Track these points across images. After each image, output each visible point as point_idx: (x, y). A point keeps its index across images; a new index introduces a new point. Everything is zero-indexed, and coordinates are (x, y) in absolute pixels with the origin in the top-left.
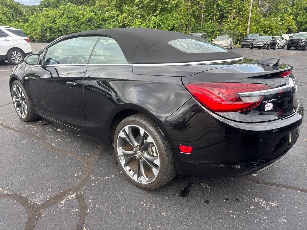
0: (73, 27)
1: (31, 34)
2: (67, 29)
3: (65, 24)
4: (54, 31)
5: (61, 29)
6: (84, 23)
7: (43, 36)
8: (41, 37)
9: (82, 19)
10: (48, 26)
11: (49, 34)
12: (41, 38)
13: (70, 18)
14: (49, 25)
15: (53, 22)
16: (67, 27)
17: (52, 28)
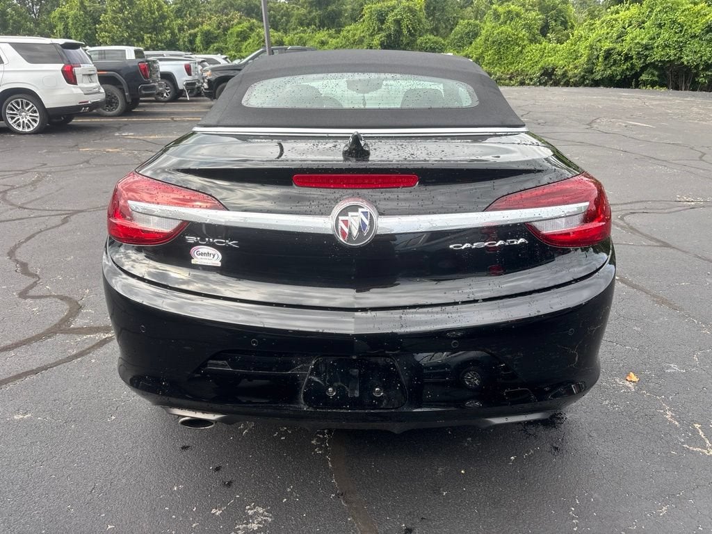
0: (664, 48)
1: (566, 68)
2: (647, 53)
3: (644, 42)
4: (615, 61)
5: (633, 53)
6: (697, 36)
7: (589, 72)
8: (582, 73)
9: (694, 26)
10: (604, 49)
11: (602, 68)
12: (583, 77)
13: (660, 26)
14: (607, 45)
15: (620, 37)
16: (647, 49)
17: (610, 54)
